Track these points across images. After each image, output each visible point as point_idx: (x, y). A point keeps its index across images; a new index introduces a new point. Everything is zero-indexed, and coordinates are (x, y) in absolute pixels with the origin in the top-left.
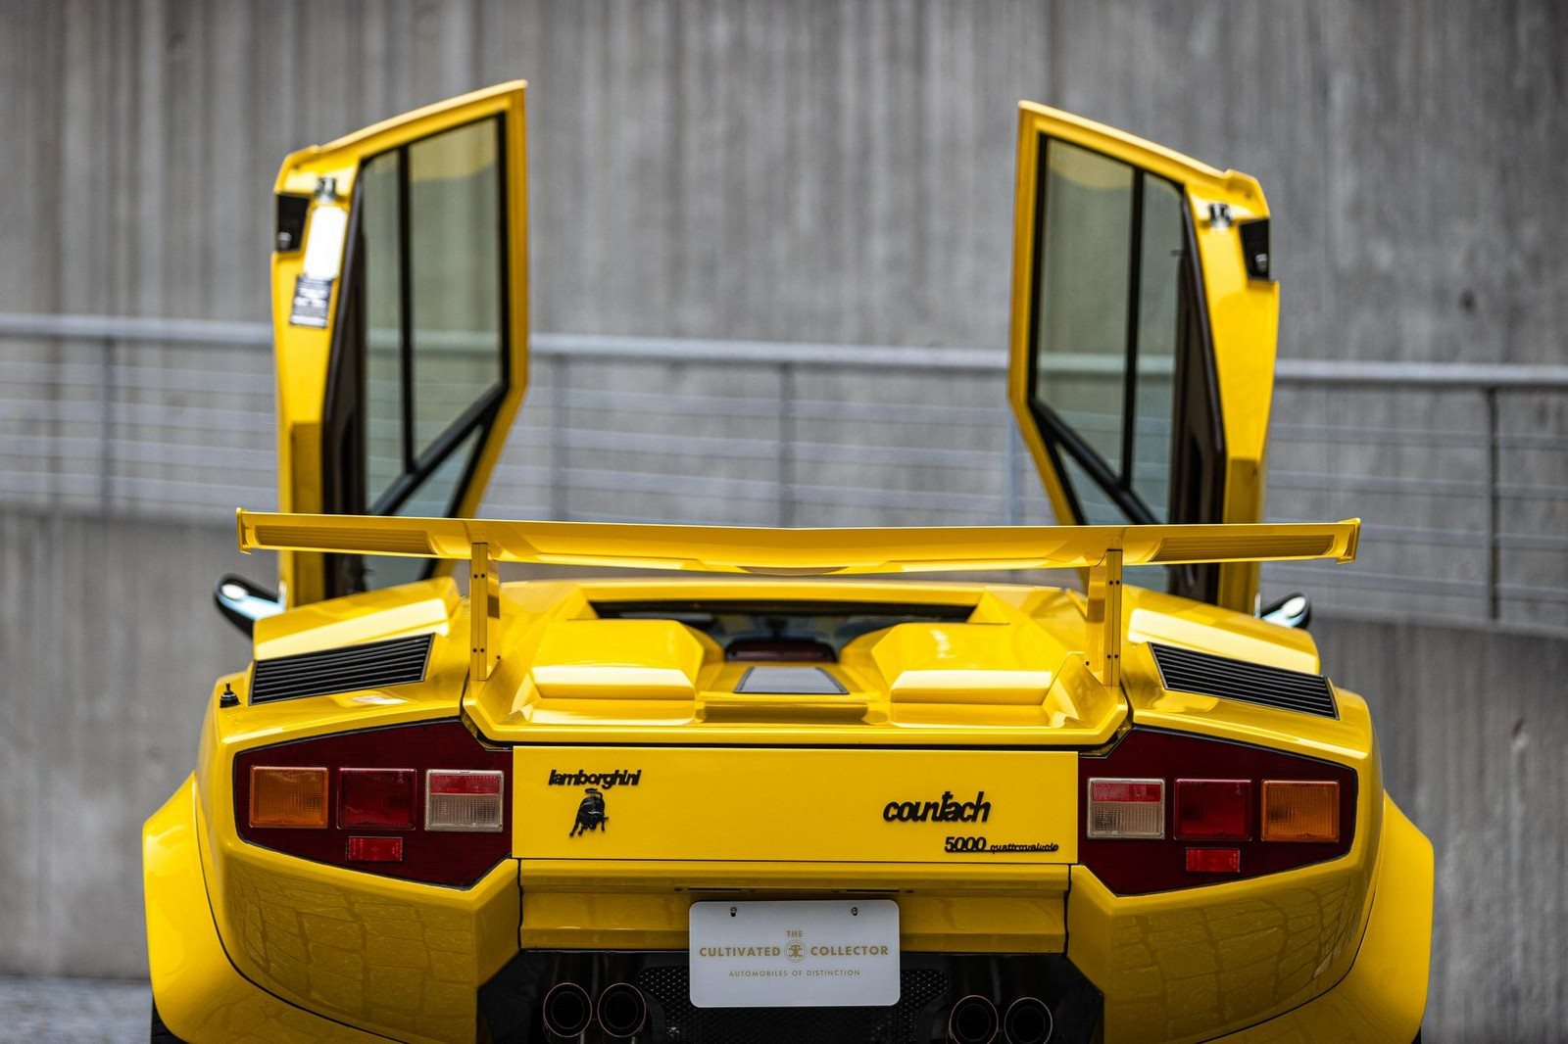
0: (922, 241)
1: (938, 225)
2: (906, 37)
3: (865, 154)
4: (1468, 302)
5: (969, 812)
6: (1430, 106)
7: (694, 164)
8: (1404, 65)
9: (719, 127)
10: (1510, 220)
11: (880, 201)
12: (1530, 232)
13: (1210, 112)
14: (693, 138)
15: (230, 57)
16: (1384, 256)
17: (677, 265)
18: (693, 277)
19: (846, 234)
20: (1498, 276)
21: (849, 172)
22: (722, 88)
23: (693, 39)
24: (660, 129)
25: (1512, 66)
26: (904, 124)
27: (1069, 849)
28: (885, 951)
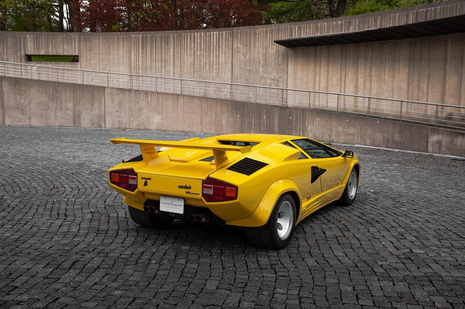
0: (219, 71)
1: (220, 70)
2: (217, 54)
3: (213, 64)
4: (273, 80)
6: (270, 64)
7: (196, 63)
8: (268, 61)
9: (198, 60)
10: (278, 74)
11: (215, 68)
12: (280, 75)
13: (248, 63)
14: (196, 61)
15: (148, 51)
16: (265, 76)
17: (194, 71)
18: (196, 73)
19: (211, 70)
20: (276, 78)
21: (212, 65)
22: (199, 57)
23: (196, 53)
24: (192, 60)
25: (278, 62)
26: (217, 62)
27: (201, 195)
28: (182, 206)
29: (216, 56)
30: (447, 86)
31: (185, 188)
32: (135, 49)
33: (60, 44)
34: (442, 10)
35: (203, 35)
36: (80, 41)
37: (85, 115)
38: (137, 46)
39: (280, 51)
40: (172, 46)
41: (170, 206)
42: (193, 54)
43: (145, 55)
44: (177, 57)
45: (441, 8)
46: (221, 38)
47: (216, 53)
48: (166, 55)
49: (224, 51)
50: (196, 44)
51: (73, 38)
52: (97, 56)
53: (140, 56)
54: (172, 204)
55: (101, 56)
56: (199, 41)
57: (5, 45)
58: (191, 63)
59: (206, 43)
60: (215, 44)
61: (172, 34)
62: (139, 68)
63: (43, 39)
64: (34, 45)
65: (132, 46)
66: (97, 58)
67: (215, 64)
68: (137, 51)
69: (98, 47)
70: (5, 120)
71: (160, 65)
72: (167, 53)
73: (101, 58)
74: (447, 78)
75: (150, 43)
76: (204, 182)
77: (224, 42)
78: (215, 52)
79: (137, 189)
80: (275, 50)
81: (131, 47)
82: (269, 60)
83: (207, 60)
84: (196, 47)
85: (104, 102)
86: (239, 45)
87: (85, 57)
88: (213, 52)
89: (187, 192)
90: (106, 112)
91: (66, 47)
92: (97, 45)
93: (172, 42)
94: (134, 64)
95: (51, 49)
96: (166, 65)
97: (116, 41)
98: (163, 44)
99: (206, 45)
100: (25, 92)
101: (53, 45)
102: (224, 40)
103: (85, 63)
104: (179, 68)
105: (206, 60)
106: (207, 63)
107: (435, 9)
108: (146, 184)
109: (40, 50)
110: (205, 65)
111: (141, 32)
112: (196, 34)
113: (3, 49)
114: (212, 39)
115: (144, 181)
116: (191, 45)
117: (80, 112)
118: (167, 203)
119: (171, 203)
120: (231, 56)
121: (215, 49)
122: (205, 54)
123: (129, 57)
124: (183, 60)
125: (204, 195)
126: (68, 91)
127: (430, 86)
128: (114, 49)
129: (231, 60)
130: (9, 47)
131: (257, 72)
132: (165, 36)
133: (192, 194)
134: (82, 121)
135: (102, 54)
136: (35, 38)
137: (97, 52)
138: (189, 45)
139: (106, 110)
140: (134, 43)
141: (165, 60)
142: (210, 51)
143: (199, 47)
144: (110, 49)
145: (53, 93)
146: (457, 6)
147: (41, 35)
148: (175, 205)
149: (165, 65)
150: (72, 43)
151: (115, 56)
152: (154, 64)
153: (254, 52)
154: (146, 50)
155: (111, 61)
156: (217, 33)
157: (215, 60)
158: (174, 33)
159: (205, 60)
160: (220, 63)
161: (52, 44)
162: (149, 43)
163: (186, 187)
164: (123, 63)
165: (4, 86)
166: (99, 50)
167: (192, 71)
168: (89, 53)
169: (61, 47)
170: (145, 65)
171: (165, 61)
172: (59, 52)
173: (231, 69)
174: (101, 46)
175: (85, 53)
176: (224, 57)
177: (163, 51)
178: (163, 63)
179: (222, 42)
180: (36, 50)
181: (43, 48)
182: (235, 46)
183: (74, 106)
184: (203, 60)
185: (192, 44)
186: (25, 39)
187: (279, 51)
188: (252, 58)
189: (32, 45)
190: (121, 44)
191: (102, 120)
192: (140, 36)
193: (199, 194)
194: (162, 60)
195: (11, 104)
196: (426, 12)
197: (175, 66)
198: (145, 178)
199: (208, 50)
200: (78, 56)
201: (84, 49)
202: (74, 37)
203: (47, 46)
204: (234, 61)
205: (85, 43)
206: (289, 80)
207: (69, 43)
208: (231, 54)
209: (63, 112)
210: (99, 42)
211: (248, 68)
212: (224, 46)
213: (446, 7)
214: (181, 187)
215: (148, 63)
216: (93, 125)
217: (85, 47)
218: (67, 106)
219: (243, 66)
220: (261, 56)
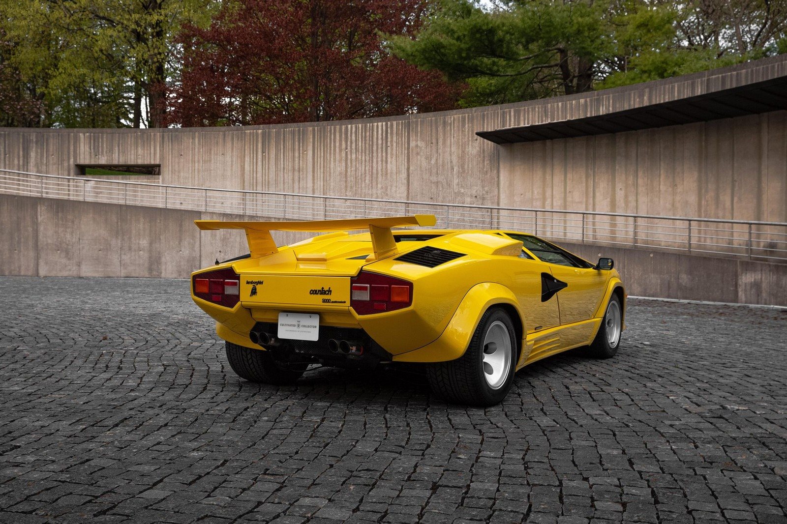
0: (387, 185)
1: (389, 183)
2: (384, 158)
3: (377, 174)
4: (476, 197)
5: (327, 293)
6: (470, 172)
7: (349, 173)
8: (466, 166)
9: (353, 169)
10: (483, 187)
11: (380, 180)
12: (486, 189)
13: (434, 171)
14: (349, 170)
15: (273, 155)
16: (462, 191)
17: (346, 187)
18: (349, 189)
19: (374, 184)
20: (481, 194)
21: (375, 176)
22: (354, 164)
23: (349, 157)
24: (344, 169)
25: (484, 168)
26: (384, 170)
27: (348, 303)
28: (316, 327)
29: (382, 161)
30: (765, 197)
31: (321, 294)
32: (252, 152)
33: (131, 147)
34: (749, 75)
35: (360, 128)
36: (163, 142)
37: (168, 258)
38: (255, 148)
39: (486, 149)
40: (310, 148)
41: (295, 328)
42: (344, 158)
43: (267, 163)
44: (319, 164)
45: (747, 72)
46: (389, 131)
47: (382, 156)
48: (301, 162)
49: (394, 152)
50: (349, 143)
51: (152, 136)
52: (190, 165)
53: (260, 163)
54: (299, 325)
55: (196, 164)
56: (354, 138)
57: (45, 150)
58: (341, 173)
59: (365, 140)
60: (380, 142)
61: (311, 128)
62: (256, 183)
63: (105, 139)
64: (90, 149)
65: (246, 148)
66: (190, 168)
67: (380, 173)
68: (255, 156)
69: (192, 150)
70: (39, 268)
71: (290, 177)
72: (303, 157)
73: (196, 168)
74: (763, 184)
75: (276, 142)
76: (354, 280)
77: (395, 139)
78: (380, 155)
79: (239, 303)
80: (478, 149)
81: (245, 150)
82: (468, 165)
83: (367, 168)
84: (349, 148)
85: (198, 236)
86: (419, 142)
87: (170, 167)
88: (377, 156)
89: (324, 301)
90: (203, 253)
91: (140, 151)
92: (191, 147)
93: (311, 140)
94: (248, 177)
95: (117, 154)
96: (301, 177)
97: (221, 140)
98: (297, 143)
99: (365, 143)
100: (73, 222)
101: (121, 148)
102: (395, 135)
103: (170, 176)
104: (322, 181)
105: (365, 167)
106: (367, 172)
107: (737, 74)
108: (254, 292)
109: (100, 156)
110: (363, 176)
111: (261, 126)
112: (349, 126)
113: (41, 157)
114: (375, 133)
115: (251, 286)
116: (341, 145)
117: (159, 253)
118: (289, 323)
119: (296, 324)
120: (406, 160)
121: (380, 150)
122: (363, 158)
123: (241, 166)
124: (328, 169)
125: (354, 303)
126: (142, 220)
127: (736, 199)
128: (217, 153)
129: (406, 167)
130: (51, 153)
131: (449, 185)
132: (299, 130)
133: (333, 302)
134: (163, 267)
135: (199, 162)
136: (92, 138)
137: (190, 158)
138: (337, 144)
139: (202, 249)
140: (250, 143)
141: (299, 168)
142: (372, 153)
143: (354, 147)
144: (210, 153)
145: (117, 223)
146: (773, 67)
147: (102, 133)
148: (304, 326)
149: (299, 178)
150: (150, 144)
151: (218, 164)
152: (282, 176)
153: (444, 153)
154: (268, 154)
155: (212, 172)
156: (384, 123)
157: (380, 168)
158: (313, 126)
159: (363, 168)
160: (389, 171)
161: (119, 146)
162: (273, 143)
163: (323, 292)
164: (232, 175)
165: (39, 214)
166: (193, 155)
167: (343, 187)
168: (177, 160)
169: (133, 152)
170: (267, 177)
171: (299, 172)
172: (129, 161)
173: (406, 182)
174: (196, 150)
175: (170, 161)
176: (394, 162)
177: (297, 154)
178: (296, 173)
179: (392, 138)
180: (93, 156)
181: (105, 153)
182: (413, 144)
183: (151, 244)
184: (360, 168)
185: (343, 143)
186: (77, 140)
187: (484, 150)
188: (440, 161)
189: (87, 149)
190: (229, 145)
191: (195, 266)
192: (260, 131)
193: (345, 302)
194: (294, 170)
195: (50, 241)
196: (723, 78)
197: (316, 178)
198: (252, 283)
199: (369, 151)
200: (159, 166)
201: (169, 155)
202: (155, 135)
203: (111, 151)
204: (411, 168)
205: (170, 145)
206: (502, 196)
207: (146, 145)
208: (406, 158)
209: (133, 253)
210: (193, 143)
211: (434, 179)
212: (395, 144)
213: (756, 70)
214: (314, 292)
215: (272, 175)
216: (180, 275)
217: (170, 151)
218: (139, 244)
219: (426, 176)
220: (455, 159)
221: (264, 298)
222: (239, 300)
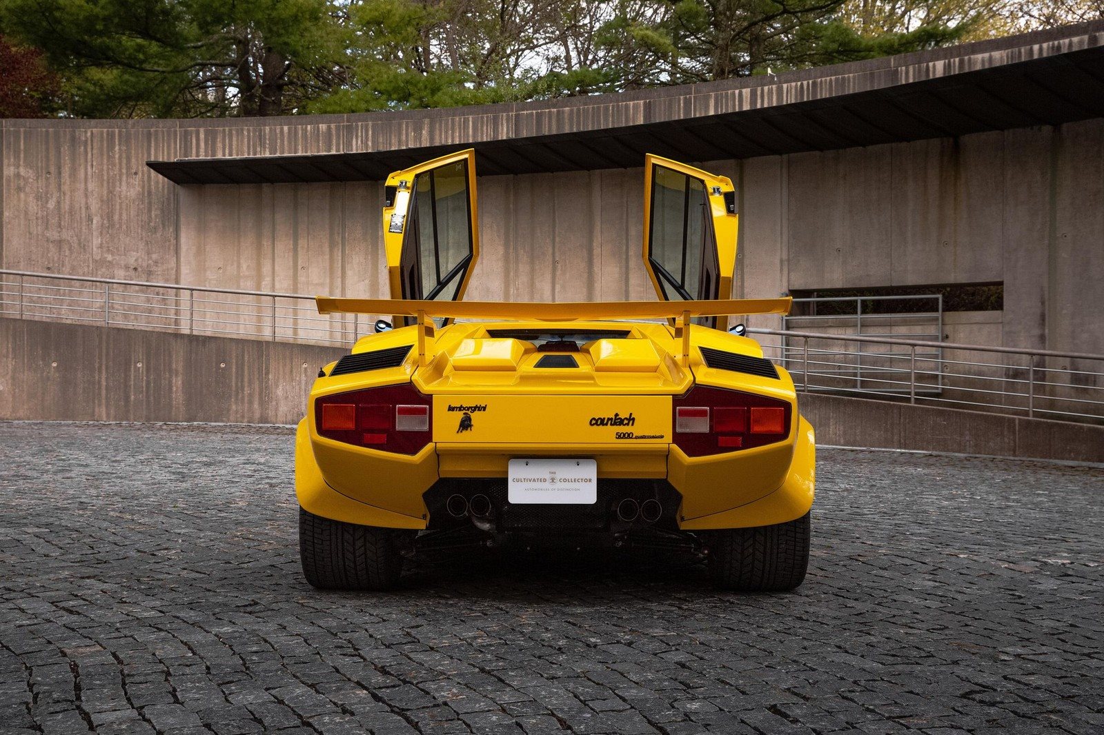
4: (135, 269)
5: (626, 422)
6: (124, 227)
8: (116, 217)
10: (149, 253)
12: (154, 256)
13: (54, 221)
16: (109, 258)
20: (145, 264)
25: (150, 222)
27: (669, 437)
28: (590, 480)
30: (597, 286)
31: (615, 424)
34: (575, 115)
39: (153, 191)
41: (547, 485)
45: (572, 111)
54: (553, 480)
74: (595, 269)
76: (679, 400)
79: (429, 447)
80: (138, 189)
82: (121, 215)
86: (22, 169)
89: (619, 436)
107: (558, 112)
108: (466, 424)
115: (459, 415)
118: (532, 477)
119: (548, 476)
125: (678, 438)
127: (558, 287)
131: (83, 247)
133: (637, 438)
146: (607, 109)
148: (565, 480)
153: (73, 191)
163: (617, 421)
182: (10, 171)
187: (150, 193)
188: (66, 206)
193: (662, 437)
196: (539, 116)
198: (461, 408)
204: (7, 213)
206: (185, 269)
211: (53, 234)
213: (584, 109)
214: (598, 422)
219: (37, 229)
220: (94, 205)
221: (484, 435)
222: (430, 440)
